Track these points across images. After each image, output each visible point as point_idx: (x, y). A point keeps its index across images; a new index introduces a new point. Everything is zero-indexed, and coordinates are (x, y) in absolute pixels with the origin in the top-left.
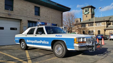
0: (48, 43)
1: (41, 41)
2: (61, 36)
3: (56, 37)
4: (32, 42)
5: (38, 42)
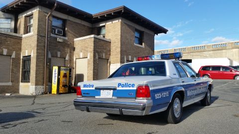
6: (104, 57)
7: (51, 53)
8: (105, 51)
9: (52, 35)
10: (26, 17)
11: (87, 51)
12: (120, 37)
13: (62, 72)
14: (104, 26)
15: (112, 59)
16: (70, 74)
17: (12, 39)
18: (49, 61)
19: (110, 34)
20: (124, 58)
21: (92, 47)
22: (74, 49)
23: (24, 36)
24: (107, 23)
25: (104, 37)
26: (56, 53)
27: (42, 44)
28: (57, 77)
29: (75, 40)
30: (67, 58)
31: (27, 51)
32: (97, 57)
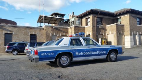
6: (121, 33)
7: (98, 33)
8: (122, 30)
9: (98, 25)
10: (86, 19)
11: (113, 31)
12: (129, 23)
13: (103, 41)
14: (120, 18)
15: (125, 33)
16: (106, 41)
17: (82, 29)
18: (97, 36)
19: (124, 22)
20: (132, 33)
21: (116, 29)
22: (106, 30)
23: (86, 27)
24: (122, 17)
25: (120, 23)
26: (99, 33)
27: (94, 30)
28: (101, 43)
29: (107, 26)
30: (104, 35)
31: (88, 33)
32: (118, 33)
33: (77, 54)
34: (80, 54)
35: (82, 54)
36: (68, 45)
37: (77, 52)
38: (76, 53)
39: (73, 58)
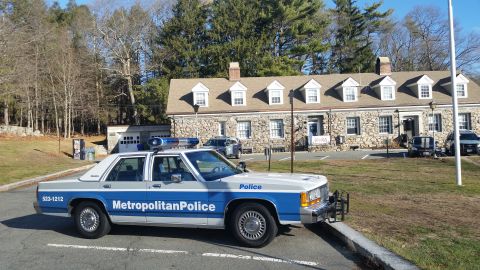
0: (212, 208)
1: (181, 203)
2: (260, 187)
3: (243, 190)
4: (143, 207)
5: (170, 207)
33: (116, 205)
34: (123, 206)
35: (130, 205)
36: (97, 179)
37: (117, 200)
38: (114, 202)
39: (111, 217)
